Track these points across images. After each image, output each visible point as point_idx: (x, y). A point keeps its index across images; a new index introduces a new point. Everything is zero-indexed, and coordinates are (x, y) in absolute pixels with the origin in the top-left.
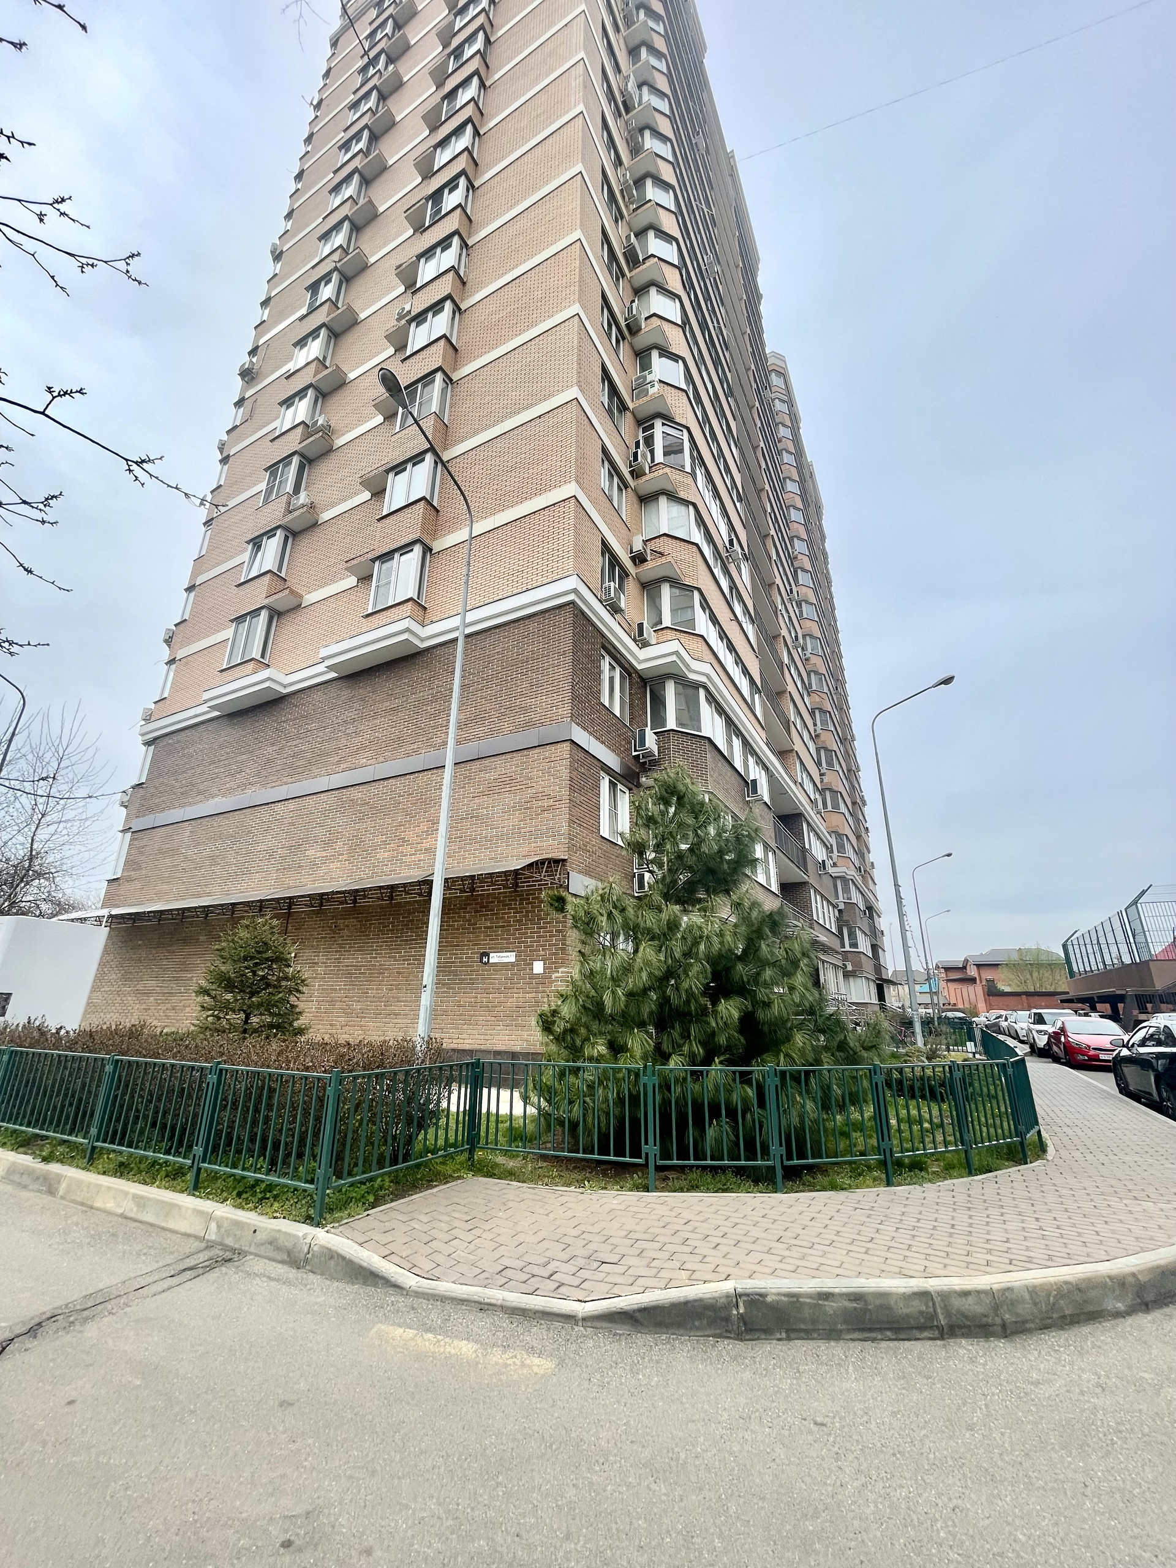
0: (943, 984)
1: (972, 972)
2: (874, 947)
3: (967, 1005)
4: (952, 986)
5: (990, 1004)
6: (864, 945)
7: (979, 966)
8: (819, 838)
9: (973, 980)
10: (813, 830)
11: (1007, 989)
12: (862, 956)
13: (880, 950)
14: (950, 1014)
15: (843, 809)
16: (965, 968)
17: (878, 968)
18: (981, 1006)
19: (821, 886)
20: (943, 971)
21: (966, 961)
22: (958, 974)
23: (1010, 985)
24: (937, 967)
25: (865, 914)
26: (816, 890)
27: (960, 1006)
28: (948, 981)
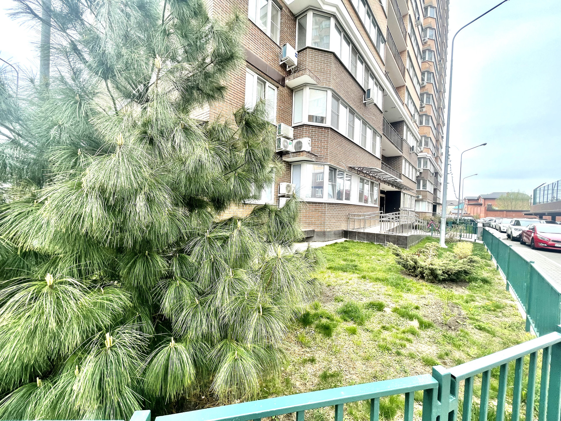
0: (466, 206)
1: (481, 201)
2: (435, 190)
3: (475, 215)
4: (470, 207)
5: (487, 215)
6: (430, 188)
7: (485, 199)
8: (413, 135)
9: (481, 205)
10: (410, 130)
11: (497, 209)
12: (428, 192)
13: (438, 191)
14: (466, 218)
15: (431, 124)
16: (478, 200)
17: (435, 198)
18: (482, 215)
19: (410, 159)
20: (467, 201)
21: (480, 197)
22: (474, 202)
23: (499, 207)
24: (465, 199)
25: (433, 174)
26: (406, 160)
27: (472, 215)
28: (468, 205)
